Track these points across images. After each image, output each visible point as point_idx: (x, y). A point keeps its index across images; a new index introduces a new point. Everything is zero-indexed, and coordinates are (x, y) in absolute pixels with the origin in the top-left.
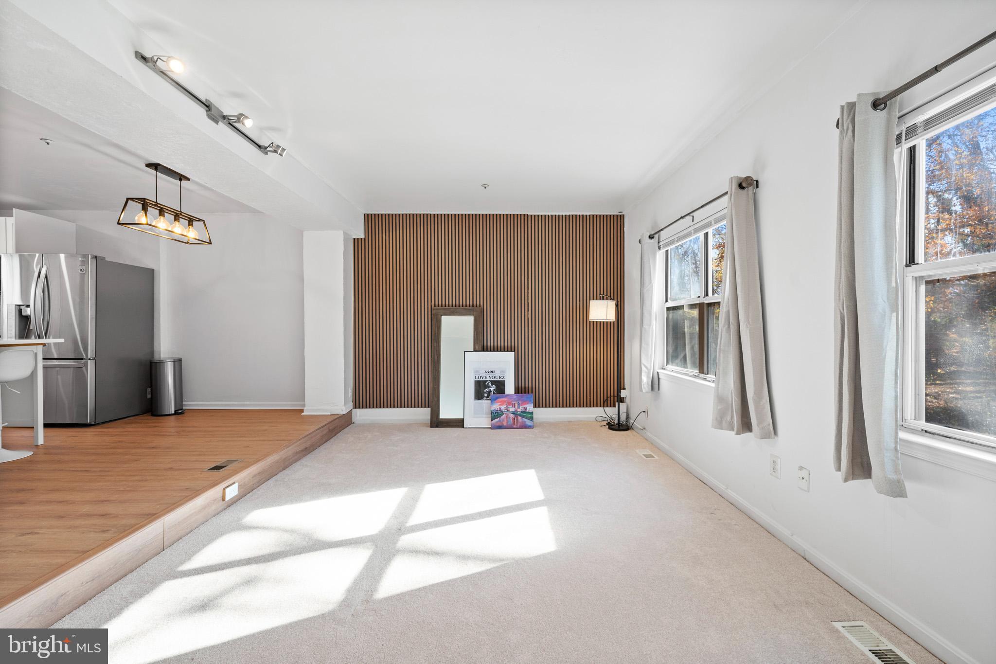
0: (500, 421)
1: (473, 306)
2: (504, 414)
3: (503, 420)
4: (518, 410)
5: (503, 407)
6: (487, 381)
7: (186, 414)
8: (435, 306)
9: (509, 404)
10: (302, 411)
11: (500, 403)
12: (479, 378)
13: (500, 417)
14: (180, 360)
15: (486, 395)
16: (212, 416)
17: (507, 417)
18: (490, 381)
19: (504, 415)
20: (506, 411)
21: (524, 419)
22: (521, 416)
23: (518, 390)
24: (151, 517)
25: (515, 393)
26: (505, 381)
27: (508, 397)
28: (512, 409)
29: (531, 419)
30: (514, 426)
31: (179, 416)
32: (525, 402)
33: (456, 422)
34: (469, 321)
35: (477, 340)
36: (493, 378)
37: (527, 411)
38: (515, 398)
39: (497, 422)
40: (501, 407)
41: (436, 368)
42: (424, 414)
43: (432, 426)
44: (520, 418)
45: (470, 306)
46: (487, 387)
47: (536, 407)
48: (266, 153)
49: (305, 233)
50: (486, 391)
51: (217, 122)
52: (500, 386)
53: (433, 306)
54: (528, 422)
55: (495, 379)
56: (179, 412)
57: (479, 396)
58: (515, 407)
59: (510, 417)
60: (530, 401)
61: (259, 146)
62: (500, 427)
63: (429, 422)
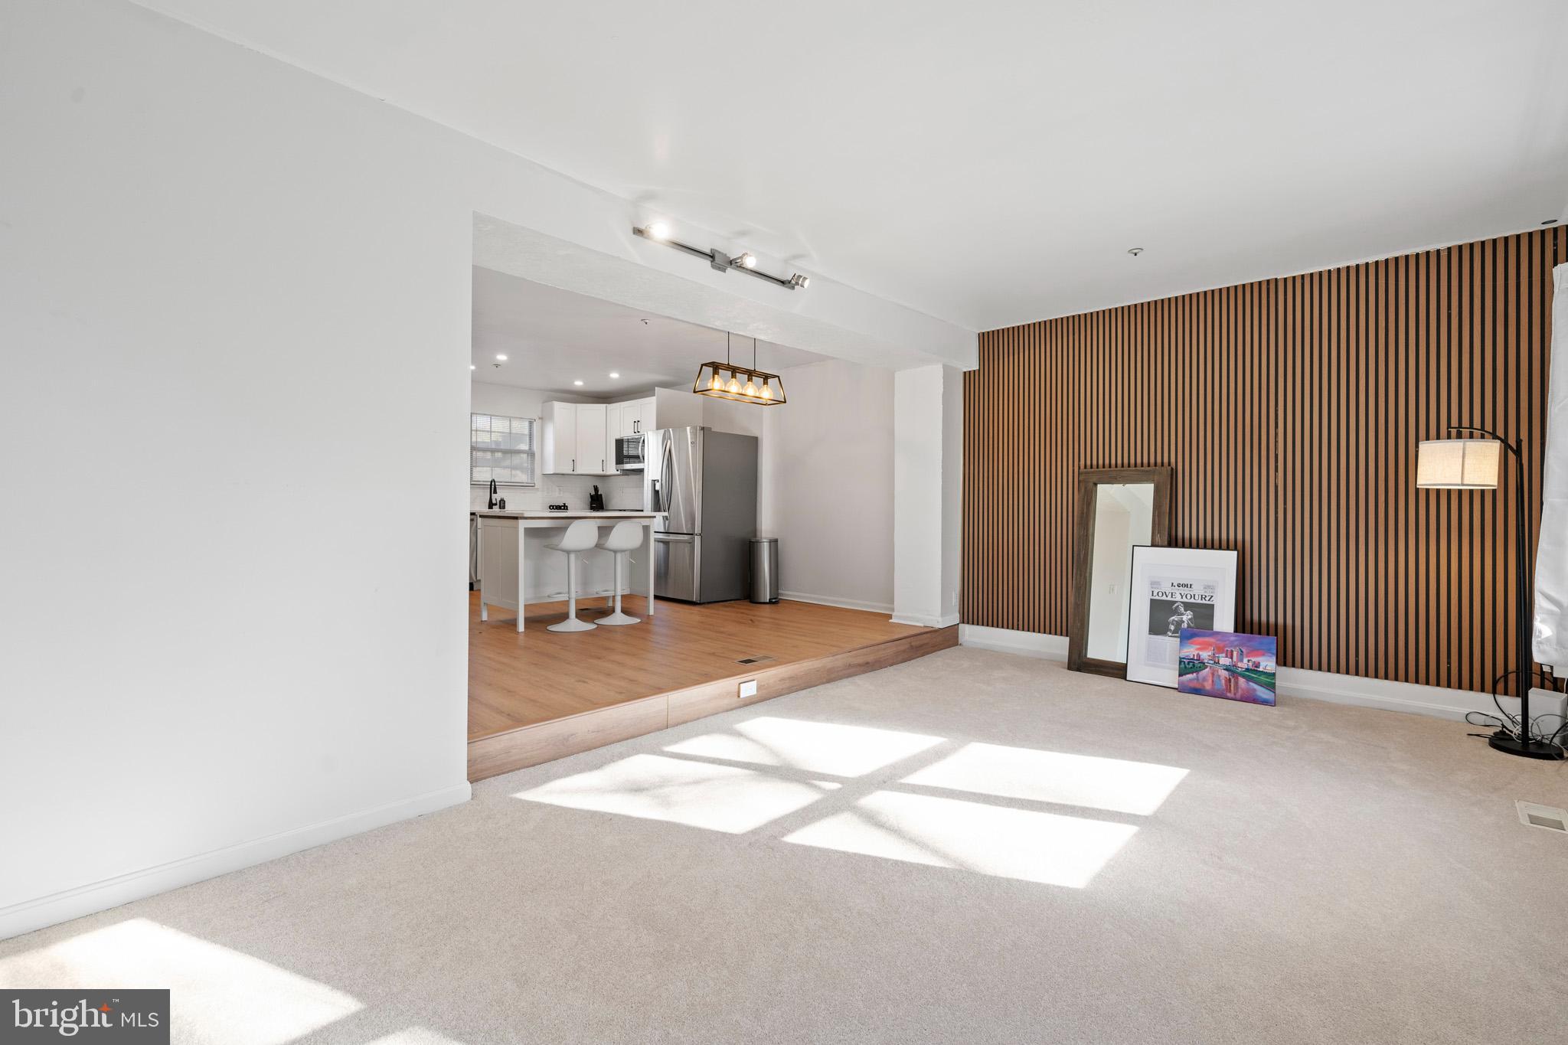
0: (1197, 679)
1: (1156, 465)
2: (1206, 667)
3: (1204, 679)
4: (1239, 664)
5: (1205, 655)
6: (1177, 602)
7: (779, 605)
8: (1085, 467)
9: (1220, 649)
10: (890, 617)
11: (1198, 647)
12: (1160, 594)
13: (1197, 672)
14: (776, 541)
15: (1172, 628)
16: (800, 610)
17: (1213, 674)
18: (1182, 602)
19: (1207, 670)
20: (1212, 662)
21: (1251, 683)
22: (1244, 677)
23: (1242, 624)
24: (659, 690)
25: (1236, 630)
26: (1213, 605)
27: (1219, 637)
28: (1224, 661)
29: (1271, 687)
30: (1229, 694)
31: (773, 606)
32: (1255, 652)
33: (1112, 668)
34: (1145, 492)
35: (1159, 525)
36: (1189, 597)
37: (1261, 669)
38: (1233, 641)
39: (1191, 680)
40: (1201, 653)
41: (1081, 571)
42: (1059, 645)
43: (1070, 668)
44: (1242, 681)
45: (1149, 466)
46: (1176, 612)
47: (1285, 665)
48: (793, 288)
49: (898, 375)
50: (1173, 620)
51: (724, 270)
52: (1204, 613)
53: (1082, 466)
54: (1262, 693)
55: (1192, 600)
56: (775, 601)
57: (1157, 627)
58: (1232, 658)
59: (1219, 676)
60: (1269, 651)
61: (783, 282)
62: (1197, 691)
63: (1066, 660)
